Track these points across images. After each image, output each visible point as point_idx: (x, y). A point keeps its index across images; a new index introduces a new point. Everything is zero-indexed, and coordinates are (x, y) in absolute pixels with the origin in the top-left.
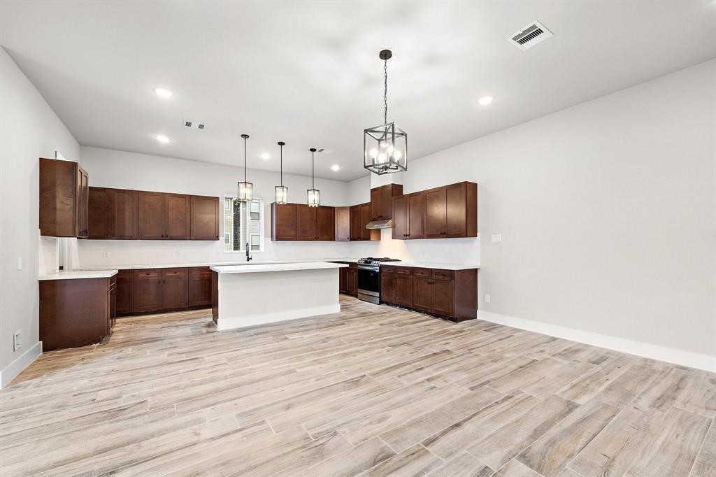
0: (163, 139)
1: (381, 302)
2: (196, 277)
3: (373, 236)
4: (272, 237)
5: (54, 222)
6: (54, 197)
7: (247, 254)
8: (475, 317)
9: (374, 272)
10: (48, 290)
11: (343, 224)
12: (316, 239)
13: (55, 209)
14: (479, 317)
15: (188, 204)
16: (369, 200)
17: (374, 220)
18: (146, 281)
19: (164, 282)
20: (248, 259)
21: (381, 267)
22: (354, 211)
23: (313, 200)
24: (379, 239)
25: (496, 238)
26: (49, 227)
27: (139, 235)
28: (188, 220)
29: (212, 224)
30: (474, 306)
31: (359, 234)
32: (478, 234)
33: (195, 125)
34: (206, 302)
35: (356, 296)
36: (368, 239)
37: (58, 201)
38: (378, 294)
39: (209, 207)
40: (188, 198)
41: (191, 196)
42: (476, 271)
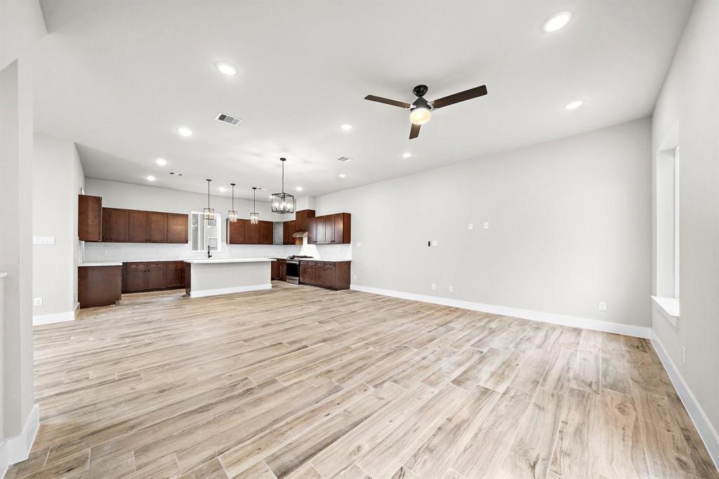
0: (151, 179)
1: (300, 283)
2: (172, 267)
3: (297, 242)
4: (227, 241)
5: (87, 232)
6: (87, 217)
7: (209, 253)
8: (349, 288)
9: (295, 264)
10: (83, 272)
11: (279, 233)
12: (259, 243)
13: (87, 225)
14: (351, 288)
15: (166, 219)
16: (295, 219)
17: (298, 231)
18: (136, 270)
19: (149, 271)
20: (209, 256)
21: (300, 261)
22: (286, 225)
23: (254, 219)
24: (302, 244)
25: (359, 244)
26: (84, 235)
27: (130, 239)
28: (166, 231)
29: (183, 233)
30: (348, 282)
31: (289, 240)
32: (351, 242)
33: (176, 174)
34: (179, 285)
35: (285, 281)
36: (294, 244)
37: (90, 220)
38: (298, 278)
39: (181, 221)
40: (165, 215)
41: (167, 213)
42: (350, 262)
